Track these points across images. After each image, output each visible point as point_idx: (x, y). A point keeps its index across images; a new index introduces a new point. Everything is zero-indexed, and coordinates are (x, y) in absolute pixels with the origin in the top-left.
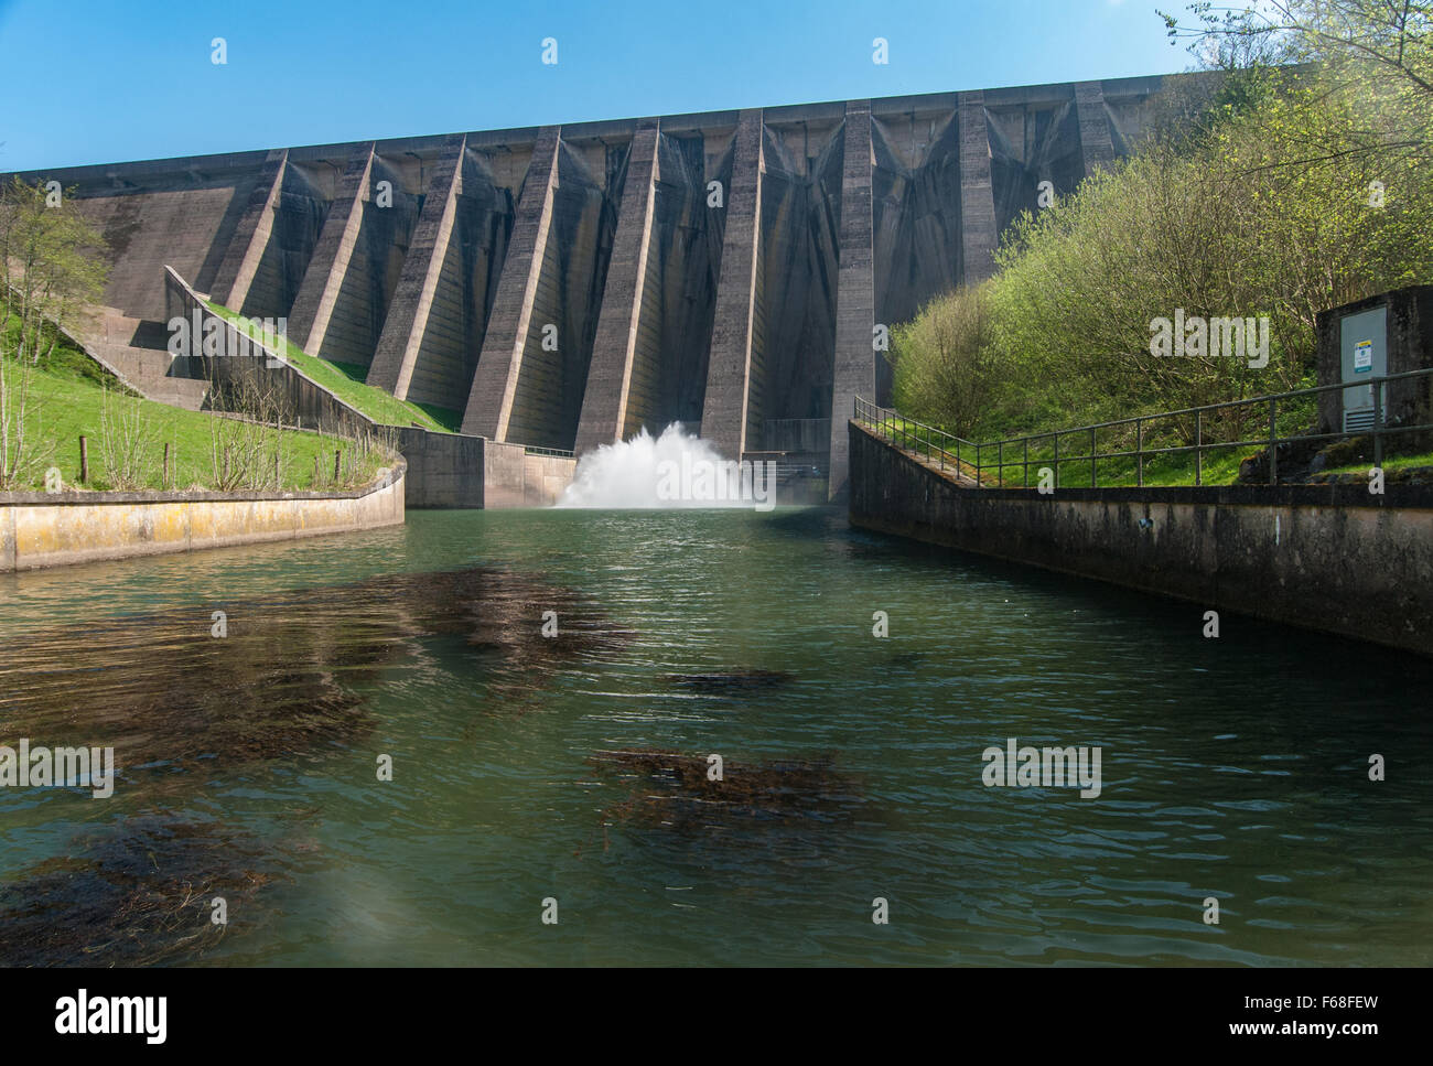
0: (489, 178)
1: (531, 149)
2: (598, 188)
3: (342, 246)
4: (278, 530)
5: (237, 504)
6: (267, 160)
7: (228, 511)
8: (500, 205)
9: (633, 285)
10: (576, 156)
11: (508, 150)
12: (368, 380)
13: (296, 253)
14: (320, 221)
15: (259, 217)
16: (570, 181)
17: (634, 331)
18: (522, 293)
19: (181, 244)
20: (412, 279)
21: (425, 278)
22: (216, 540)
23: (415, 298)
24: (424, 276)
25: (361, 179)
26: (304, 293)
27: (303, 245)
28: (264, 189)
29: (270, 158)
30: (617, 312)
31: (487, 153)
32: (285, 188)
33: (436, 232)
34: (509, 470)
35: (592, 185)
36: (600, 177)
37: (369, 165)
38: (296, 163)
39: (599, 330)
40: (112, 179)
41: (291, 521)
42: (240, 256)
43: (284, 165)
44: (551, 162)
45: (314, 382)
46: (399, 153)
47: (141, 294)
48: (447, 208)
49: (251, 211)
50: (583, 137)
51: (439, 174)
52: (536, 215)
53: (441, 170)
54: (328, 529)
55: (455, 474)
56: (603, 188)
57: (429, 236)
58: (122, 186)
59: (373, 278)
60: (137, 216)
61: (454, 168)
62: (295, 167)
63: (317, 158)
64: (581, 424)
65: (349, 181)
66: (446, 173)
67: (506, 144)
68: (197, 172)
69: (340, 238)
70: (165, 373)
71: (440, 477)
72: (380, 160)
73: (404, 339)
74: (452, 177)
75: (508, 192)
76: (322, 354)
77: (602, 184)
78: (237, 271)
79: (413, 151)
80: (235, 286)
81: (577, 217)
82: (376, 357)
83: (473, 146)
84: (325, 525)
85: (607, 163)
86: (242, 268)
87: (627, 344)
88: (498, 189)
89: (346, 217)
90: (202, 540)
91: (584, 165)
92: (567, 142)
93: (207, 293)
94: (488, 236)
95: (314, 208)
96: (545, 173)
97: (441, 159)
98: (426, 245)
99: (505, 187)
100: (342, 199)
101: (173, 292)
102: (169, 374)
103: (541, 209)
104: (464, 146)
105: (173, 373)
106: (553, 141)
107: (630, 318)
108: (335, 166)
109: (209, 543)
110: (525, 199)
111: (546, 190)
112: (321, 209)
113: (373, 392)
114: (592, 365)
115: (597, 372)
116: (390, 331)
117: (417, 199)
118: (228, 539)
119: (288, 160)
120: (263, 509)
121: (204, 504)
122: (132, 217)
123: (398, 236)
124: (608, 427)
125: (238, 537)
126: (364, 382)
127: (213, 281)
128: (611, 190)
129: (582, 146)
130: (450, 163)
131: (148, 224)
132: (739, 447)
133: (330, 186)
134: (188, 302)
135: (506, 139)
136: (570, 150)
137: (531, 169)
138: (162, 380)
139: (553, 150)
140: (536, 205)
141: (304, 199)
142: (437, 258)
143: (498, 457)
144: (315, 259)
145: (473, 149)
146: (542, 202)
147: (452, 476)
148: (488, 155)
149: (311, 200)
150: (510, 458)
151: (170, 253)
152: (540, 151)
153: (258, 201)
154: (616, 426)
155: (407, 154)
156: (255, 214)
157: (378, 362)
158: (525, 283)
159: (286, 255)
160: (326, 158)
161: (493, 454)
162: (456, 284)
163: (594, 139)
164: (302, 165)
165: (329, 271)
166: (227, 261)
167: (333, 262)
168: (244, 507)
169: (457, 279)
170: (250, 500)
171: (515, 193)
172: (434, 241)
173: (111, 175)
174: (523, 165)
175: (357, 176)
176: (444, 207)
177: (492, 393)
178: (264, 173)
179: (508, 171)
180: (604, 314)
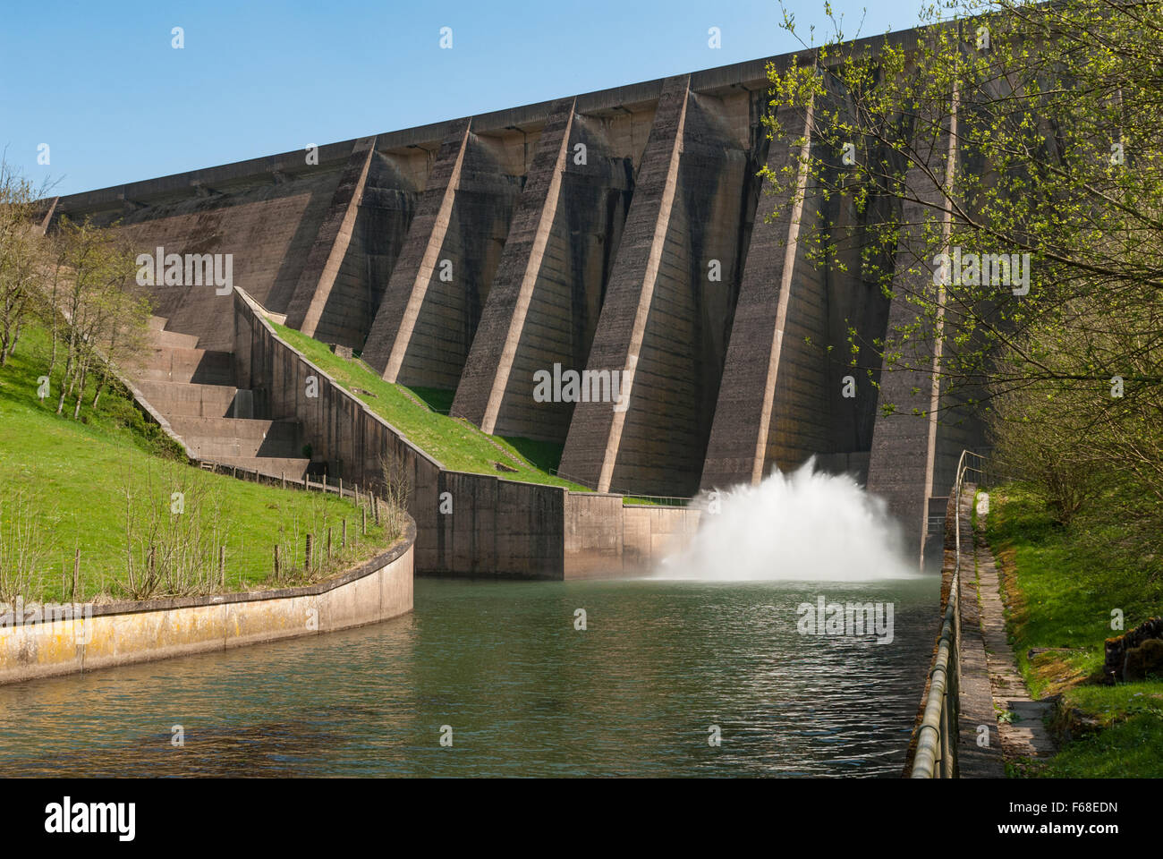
0: (604, 148)
1: (653, 107)
2: (740, 147)
3: (429, 247)
4: (203, 640)
5: (147, 614)
6: (353, 152)
7: (134, 624)
8: (618, 180)
9: (779, 273)
10: (712, 111)
11: (628, 111)
12: (452, 411)
13: (381, 257)
14: (408, 216)
15: (343, 219)
16: (702, 143)
17: (779, 334)
18: (637, 292)
19: (261, 256)
20: (507, 282)
21: (522, 281)
22: (117, 657)
23: (511, 303)
24: (521, 277)
25: (453, 165)
26: (387, 305)
27: (391, 248)
28: (348, 186)
29: (356, 149)
30: (758, 309)
31: (601, 118)
32: (371, 181)
33: (537, 222)
34: (600, 527)
35: (733, 145)
36: (743, 134)
37: (463, 147)
38: (384, 152)
39: (733, 335)
40: (196, 187)
41: (221, 629)
42: (320, 267)
43: (370, 155)
44: (678, 122)
45: (380, 419)
46: (498, 128)
47: (216, 317)
48: (550, 190)
49: (334, 213)
50: (719, 85)
51: (542, 150)
52: (657, 191)
53: (546, 144)
54: (274, 634)
55: (531, 534)
56: (747, 146)
57: (528, 228)
58: (206, 193)
59: (467, 282)
60: (218, 227)
61: (560, 141)
62: (384, 157)
63: (408, 144)
64: (708, 462)
65: (440, 168)
66: (550, 148)
67: (624, 103)
68: (281, 172)
69: (427, 237)
70: (224, 410)
71: (514, 537)
72: (477, 139)
73: (496, 358)
74: (557, 152)
75: (627, 163)
76: (401, 379)
77: (745, 141)
78: (316, 284)
79: (514, 124)
80: (312, 302)
81: (712, 187)
82: (463, 381)
83: (584, 111)
84: (269, 629)
85: (751, 113)
86: (321, 281)
87: (770, 353)
88: (616, 160)
89: (436, 212)
90: (98, 659)
91: (722, 120)
92: (700, 94)
93: (282, 312)
94: (602, 220)
95: (404, 202)
96: (669, 137)
97: (546, 131)
98: (525, 239)
99: (623, 156)
100: (433, 190)
101: (241, 316)
102: (229, 414)
103: (664, 182)
104: (573, 112)
105: (236, 411)
106: (681, 94)
107: (775, 317)
108: (426, 151)
109: (108, 661)
110: (645, 172)
111: (670, 157)
112: (410, 201)
113: (457, 425)
114: (723, 382)
115: (730, 391)
116: (480, 349)
117: (519, 180)
118: (133, 656)
119: (376, 148)
120: (181, 619)
121: (103, 618)
122: (213, 229)
123: (497, 229)
124: (743, 465)
125: (148, 652)
126: (447, 414)
127: (290, 298)
128: (758, 147)
129: (718, 96)
130: (556, 134)
131: (228, 236)
132: (923, 490)
133: (423, 175)
134: (255, 327)
135: (624, 99)
136: (702, 103)
137: (653, 133)
138: (221, 423)
139: (680, 106)
140: (657, 178)
141: (393, 193)
142: (537, 253)
143: (584, 512)
144: (400, 265)
145: (584, 115)
146: (665, 174)
147: (528, 537)
148: (603, 119)
149: (401, 193)
150: (601, 512)
151: (248, 268)
152: (665, 109)
153: (342, 199)
154: (753, 464)
155: (509, 128)
156: (338, 215)
157: (464, 387)
158: (641, 279)
159: (372, 260)
160: (416, 142)
161: (576, 509)
162: (563, 284)
163: (733, 86)
164: (391, 154)
165: (415, 278)
166: (306, 273)
167: (419, 268)
168: (156, 618)
169: (563, 277)
170: (165, 609)
171: (635, 163)
172: (534, 233)
173: (195, 183)
174: (644, 126)
175: (449, 161)
176: (548, 190)
177: (597, 422)
178: (349, 167)
179: (629, 137)
180: (740, 313)
